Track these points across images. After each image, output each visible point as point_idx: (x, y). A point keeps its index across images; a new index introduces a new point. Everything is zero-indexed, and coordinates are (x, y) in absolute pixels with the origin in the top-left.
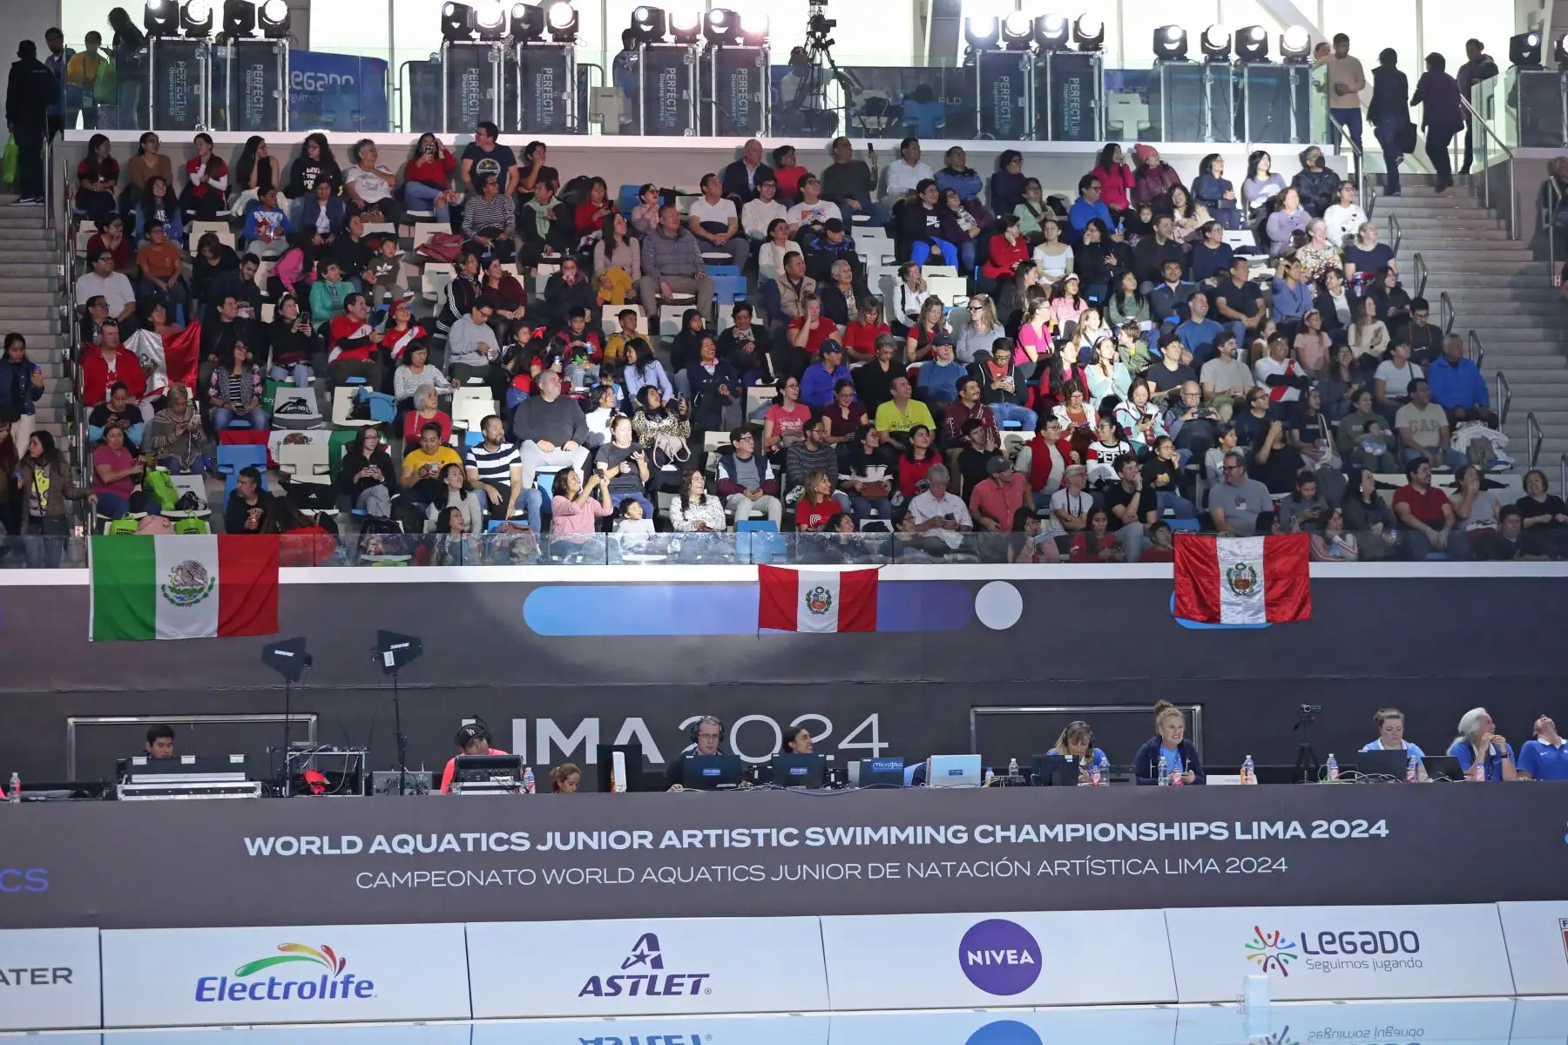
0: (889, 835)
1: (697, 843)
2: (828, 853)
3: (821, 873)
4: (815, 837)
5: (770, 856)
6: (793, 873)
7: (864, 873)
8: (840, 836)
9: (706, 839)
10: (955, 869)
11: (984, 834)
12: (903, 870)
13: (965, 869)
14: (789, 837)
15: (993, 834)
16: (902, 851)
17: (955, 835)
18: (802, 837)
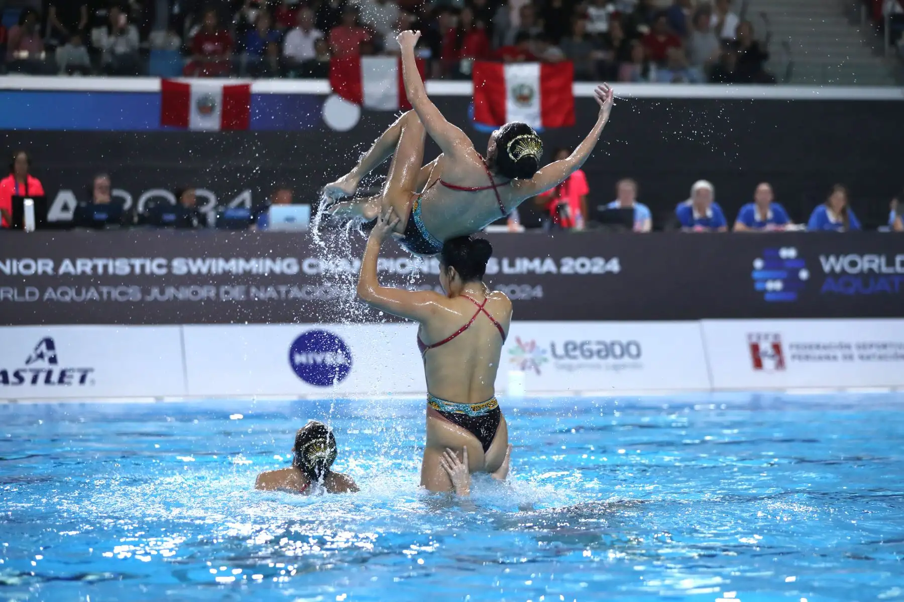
0: (237, 266)
1: (88, 269)
2: (190, 279)
3: (184, 294)
4: (180, 266)
5: (145, 281)
6: (162, 292)
7: (218, 294)
8: (199, 266)
9: (95, 268)
10: (288, 292)
11: (311, 266)
12: (247, 293)
13: (295, 293)
14: (160, 266)
15: (317, 266)
16: (247, 278)
17: (289, 266)
18: (169, 266)
